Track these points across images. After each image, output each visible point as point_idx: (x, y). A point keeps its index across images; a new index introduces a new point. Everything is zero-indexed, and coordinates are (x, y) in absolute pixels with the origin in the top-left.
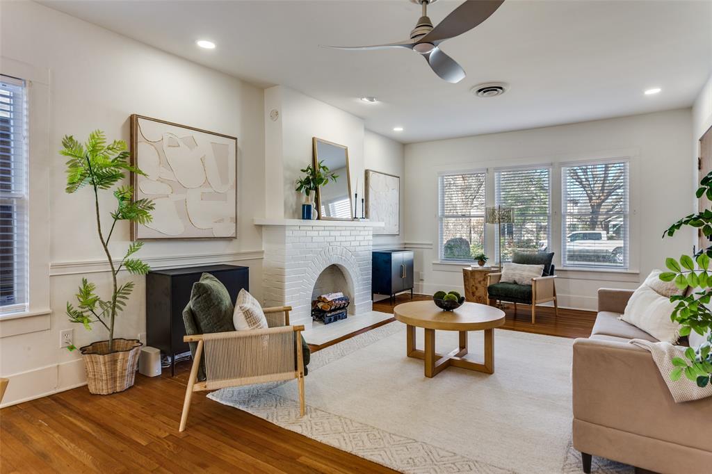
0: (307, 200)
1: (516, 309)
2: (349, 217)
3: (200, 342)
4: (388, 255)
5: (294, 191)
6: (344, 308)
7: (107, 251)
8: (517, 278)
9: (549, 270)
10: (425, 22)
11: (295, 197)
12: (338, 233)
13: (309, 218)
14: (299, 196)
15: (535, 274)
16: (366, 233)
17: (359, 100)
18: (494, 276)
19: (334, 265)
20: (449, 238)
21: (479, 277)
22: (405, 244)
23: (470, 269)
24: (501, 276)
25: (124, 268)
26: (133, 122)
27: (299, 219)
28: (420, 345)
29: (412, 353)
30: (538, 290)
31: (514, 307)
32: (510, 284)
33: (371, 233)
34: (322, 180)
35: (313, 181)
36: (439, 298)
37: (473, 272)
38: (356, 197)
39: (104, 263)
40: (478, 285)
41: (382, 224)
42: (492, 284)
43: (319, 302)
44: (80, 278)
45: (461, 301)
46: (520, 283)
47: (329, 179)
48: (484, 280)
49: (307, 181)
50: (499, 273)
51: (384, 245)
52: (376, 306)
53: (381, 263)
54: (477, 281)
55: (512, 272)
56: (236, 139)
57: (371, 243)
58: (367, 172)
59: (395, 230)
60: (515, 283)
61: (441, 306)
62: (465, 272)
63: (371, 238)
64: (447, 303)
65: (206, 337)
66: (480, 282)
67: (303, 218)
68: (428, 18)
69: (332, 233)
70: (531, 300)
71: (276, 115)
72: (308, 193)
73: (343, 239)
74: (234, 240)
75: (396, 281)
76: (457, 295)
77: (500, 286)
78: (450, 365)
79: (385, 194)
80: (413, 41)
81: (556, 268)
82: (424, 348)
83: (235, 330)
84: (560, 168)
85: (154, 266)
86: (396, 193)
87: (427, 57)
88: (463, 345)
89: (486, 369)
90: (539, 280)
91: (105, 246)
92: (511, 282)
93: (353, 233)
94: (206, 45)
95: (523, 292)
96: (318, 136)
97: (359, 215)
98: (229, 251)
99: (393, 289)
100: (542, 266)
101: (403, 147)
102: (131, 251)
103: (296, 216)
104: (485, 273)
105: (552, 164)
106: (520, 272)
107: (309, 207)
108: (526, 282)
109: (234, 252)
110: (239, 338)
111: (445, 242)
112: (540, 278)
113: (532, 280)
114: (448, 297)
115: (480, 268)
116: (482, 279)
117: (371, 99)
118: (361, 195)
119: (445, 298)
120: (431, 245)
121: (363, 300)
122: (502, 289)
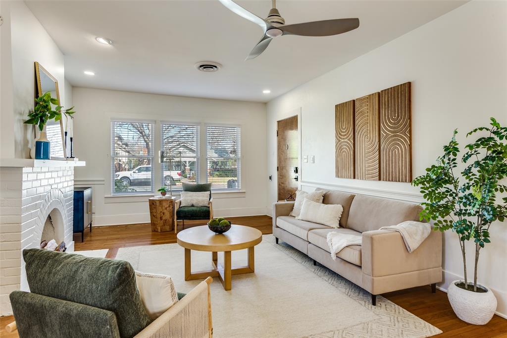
4: (82, 193)
8: (194, 203)
12: (58, 177)
16: (71, 173)
21: (165, 205)
23: (155, 198)
24: (181, 202)
32: (189, 207)
37: (158, 201)
38: (66, 135)
40: (165, 211)
46: (196, 206)
54: (164, 208)
55: (190, 198)
57: (73, 183)
60: (193, 206)
62: (151, 201)
63: (73, 177)
67: (37, 158)
69: (53, 174)
73: (59, 180)
77: (183, 209)
92: (190, 205)
93: (64, 173)
100: (209, 192)
106: (197, 198)
108: (200, 204)
115: (163, 198)
116: (168, 206)
120: (103, 181)
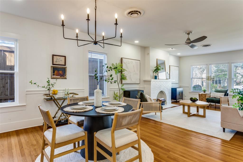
0: (156, 74)
1: (216, 106)
2: (166, 78)
3: (142, 104)
4: (176, 89)
5: (153, 72)
6: (164, 102)
7: (118, 86)
8: (215, 97)
9: (226, 94)
10: (189, 39)
11: (153, 74)
12: (163, 83)
13: (156, 79)
14: (154, 74)
15: (221, 96)
16: (170, 83)
17: (169, 49)
18: (208, 96)
19: (161, 91)
20: (195, 85)
22: (180, 86)
23: (201, 93)
24: (210, 96)
25: (121, 89)
26: (122, 59)
27: (154, 79)
28: (186, 110)
29: (184, 112)
30: (222, 100)
31: (215, 105)
32: (213, 98)
33: (171, 83)
34: (159, 69)
35: (157, 70)
36: (191, 99)
37: (202, 94)
39: (117, 88)
40: (203, 98)
41: (174, 80)
42: (208, 98)
43: (158, 100)
44: (113, 91)
45: (197, 100)
46: (217, 98)
47: (161, 69)
48: (205, 97)
49: (156, 70)
50: (210, 95)
51: (174, 86)
52: (172, 103)
53: (174, 91)
55: (214, 95)
56: (140, 60)
57: (171, 85)
58: (170, 66)
59: (177, 82)
60: (215, 98)
61: (192, 101)
62: (199, 95)
63: (171, 84)
64: (193, 100)
65: (143, 103)
66: (204, 97)
67: (155, 79)
68: (189, 38)
69: (161, 83)
70: (220, 102)
71: (148, 54)
72: (156, 73)
73: (164, 84)
74: (139, 84)
75: (178, 96)
76: (196, 99)
77: (210, 98)
78: (194, 115)
79: (175, 72)
80: (186, 43)
81: (229, 94)
82: (187, 111)
83: (147, 102)
84: (231, 64)
85: (126, 89)
86: (178, 71)
87: (189, 46)
88: (198, 111)
89: (204, 116)
90: (223, 97)
91: (118, 85)
93: (167, 83)
94: (137, 42)
95: (217, 100)
96: (158, 58)
97: (168, 78)
98: (138, 87)
99: (177, 99)
100: (224, 93)
101: (180, 58)
102: (122, 86)
103: (153, 78)
104: (205, 95)
105: (229, 63)
106: (216, 95)
107: (156, 76)
108: (219, 98)
109: (139, 87)
110: (149, 103)
111: (193, 86)
112: (223, 96)
113: (220, 97)
114: (194, 99)
115: (204, 93)
116: (204, 96)
117: (172, 49)
118: (168, 73)
119: (193, 99)
120: (188, 86)
121: (169, 101)
122: (211, 99)
